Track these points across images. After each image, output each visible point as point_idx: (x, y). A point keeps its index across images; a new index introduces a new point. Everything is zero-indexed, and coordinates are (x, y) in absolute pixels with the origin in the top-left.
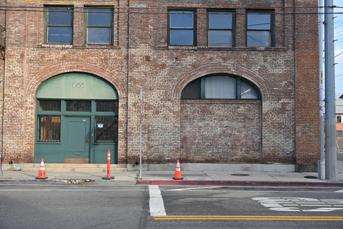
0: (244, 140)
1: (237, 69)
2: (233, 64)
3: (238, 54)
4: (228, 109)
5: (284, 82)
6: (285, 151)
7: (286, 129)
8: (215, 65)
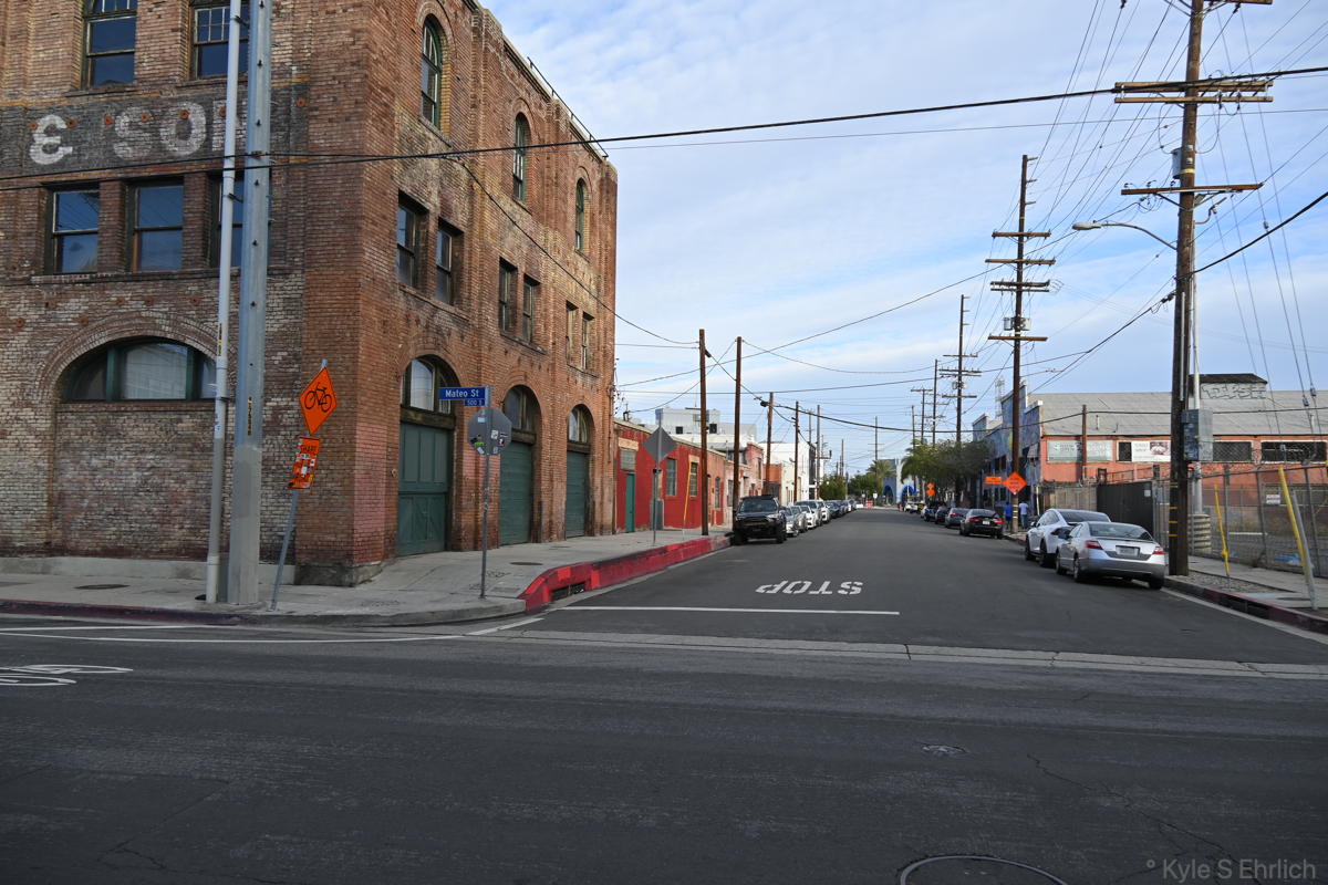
0: (189, 502)
1: (175, 324)
2: (166, 313)
3: (179, 287)
4: (156, 425)
5: (279, 353)
6: (276, 529)
7: (281, 474)
8: (127, 317)
